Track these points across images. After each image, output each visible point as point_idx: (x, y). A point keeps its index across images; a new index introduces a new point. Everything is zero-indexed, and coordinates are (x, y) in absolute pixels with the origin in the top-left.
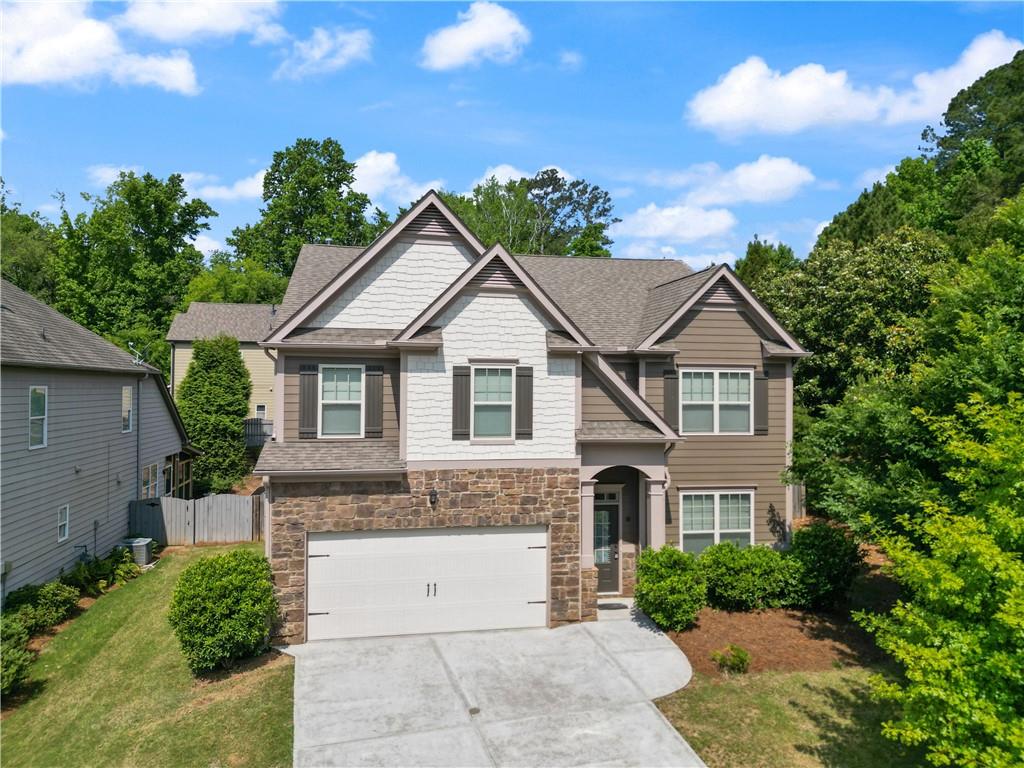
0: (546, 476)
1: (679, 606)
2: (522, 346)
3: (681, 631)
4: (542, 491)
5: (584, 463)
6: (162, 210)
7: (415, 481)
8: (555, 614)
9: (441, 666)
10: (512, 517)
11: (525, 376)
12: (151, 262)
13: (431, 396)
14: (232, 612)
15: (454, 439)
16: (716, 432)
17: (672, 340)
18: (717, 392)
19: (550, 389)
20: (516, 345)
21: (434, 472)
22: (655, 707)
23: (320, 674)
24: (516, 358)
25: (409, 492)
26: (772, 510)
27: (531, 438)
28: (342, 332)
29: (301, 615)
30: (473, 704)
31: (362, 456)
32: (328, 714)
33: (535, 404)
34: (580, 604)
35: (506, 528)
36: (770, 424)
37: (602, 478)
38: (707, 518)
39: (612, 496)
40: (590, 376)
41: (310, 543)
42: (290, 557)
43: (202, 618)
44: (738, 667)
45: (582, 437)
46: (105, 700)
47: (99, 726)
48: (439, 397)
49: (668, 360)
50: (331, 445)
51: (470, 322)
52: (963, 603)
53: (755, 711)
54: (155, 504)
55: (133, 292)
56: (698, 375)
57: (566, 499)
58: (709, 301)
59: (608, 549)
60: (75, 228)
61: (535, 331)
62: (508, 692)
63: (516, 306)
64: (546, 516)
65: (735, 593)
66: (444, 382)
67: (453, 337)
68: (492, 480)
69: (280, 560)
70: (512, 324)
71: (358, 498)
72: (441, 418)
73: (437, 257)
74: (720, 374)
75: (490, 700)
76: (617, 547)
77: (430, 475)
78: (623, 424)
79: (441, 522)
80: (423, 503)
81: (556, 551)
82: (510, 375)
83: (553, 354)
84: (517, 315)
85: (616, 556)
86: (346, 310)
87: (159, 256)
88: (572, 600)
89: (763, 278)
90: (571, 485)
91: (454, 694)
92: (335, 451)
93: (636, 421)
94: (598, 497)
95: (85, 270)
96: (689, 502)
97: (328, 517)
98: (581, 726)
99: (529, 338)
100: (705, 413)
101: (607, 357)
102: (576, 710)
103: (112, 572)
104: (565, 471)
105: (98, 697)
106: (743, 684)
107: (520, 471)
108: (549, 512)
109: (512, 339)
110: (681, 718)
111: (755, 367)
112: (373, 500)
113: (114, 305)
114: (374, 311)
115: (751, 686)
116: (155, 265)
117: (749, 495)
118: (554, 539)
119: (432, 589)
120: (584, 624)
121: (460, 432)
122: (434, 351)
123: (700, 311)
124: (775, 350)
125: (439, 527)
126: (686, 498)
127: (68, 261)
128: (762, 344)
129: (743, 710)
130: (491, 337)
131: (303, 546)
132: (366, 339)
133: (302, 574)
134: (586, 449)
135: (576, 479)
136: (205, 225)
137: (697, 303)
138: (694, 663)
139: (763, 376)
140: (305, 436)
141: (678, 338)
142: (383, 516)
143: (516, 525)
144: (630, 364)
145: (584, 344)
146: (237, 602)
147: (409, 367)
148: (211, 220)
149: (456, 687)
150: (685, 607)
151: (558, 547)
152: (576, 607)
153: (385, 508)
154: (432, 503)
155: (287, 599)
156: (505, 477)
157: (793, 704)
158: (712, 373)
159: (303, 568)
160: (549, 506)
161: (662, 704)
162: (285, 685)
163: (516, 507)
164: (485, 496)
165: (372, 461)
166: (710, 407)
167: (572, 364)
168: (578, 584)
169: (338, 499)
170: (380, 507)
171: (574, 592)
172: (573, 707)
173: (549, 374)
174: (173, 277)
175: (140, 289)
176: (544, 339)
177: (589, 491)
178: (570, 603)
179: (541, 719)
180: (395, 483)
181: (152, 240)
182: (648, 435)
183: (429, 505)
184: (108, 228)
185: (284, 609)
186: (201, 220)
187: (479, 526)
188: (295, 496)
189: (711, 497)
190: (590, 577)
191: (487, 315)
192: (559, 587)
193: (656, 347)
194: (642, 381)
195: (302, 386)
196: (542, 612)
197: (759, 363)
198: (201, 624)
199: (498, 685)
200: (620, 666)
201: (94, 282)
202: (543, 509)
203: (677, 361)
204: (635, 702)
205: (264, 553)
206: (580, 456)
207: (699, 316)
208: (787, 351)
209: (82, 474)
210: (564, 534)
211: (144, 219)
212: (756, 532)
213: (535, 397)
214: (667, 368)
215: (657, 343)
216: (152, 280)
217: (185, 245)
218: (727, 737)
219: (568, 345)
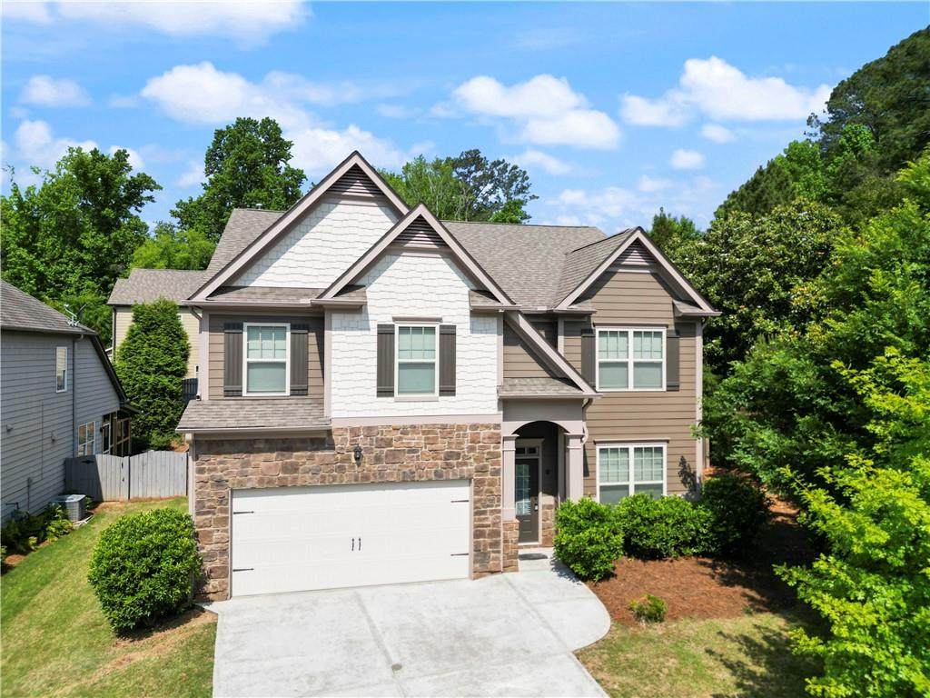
0: (468, 431)
1: (597, 556)
2: (446, 304)
3: (599, 581)
4: (465, 446)
5: (506, 418)
6: (108, 183)
7: (340, 438)
8: (478, 565)
9: (364, 621)
10: (436, 472)
11: (449, 334)
12: (98, 232)
13: (355, 354)
14: (152, 571)
15: (378, 396)
16: (631, 388)
17: (589, 300)
18: (632, 350)
19: (472, 347)
20: (440, 304)
21: (359, 428)
22: (575, 658)
23: (243, 632)
24: (440, 316)
25: (334, 449)
26: (683, 462)
27: (454, 395)
28: (267, 290)
29: (225, 572)
30: (396, 661)
31: (287, 414)
32: (249, 673)
33: (458, 362)
34: (501, 556)
35: (429, 482)
36: (681, 380)
37: (522, 433)
38: (622, 470)
39: (532, 451)
40: (512, 335)
41: (234, 500)
42: (214, 514)
43: (122, 578)
44: (655, 616)
45: (504, 394)
46: (21, 662)
48: (366, 355)
49: (586, 319)
50: (257, 402)
51: (393, 281)
52: (886, 557)
53: (672, 660)
54: (90, 461)
55: (81, 260)
56: (614, 334)
57: (489, 453)
58: (624, 263)
59: (528, 501)
60: (24, 199)
61: (457, 290)
62: (431, 646)
63: (440, 265)
64: (469, 470)
65: (650, 542)
66: (370, 340)
67: (377, 296)
68: (416, 436)
69: (204, 517)
70: (435, 283)
71: (282, 455)
72: (366, 376)
73: (361, 217)
74: (635, 332)
75: (413, 655)
76: (537, 499)
77: (354, 432)
78: (543, 381)
79: (366, 478)
80: (348, 459)
81: (478, 505)
82: (434, 333)
83: (476, 313)
84: (440, 275)
85: (536, 508)
86: (271, 269)
87: (106, 226)
88: (494, 552)
89: (669, 247)
90: (493, 440)
91: (378, 650)
92: (260, 408)
93: (554, 377)
94: (519, 451)
95: (34, 240)
96: (605, 455)
97: (251, 474)
98: (503, 680)
99: (451, 297)
100: (621, 370)
101: (530, 317)
102: (499, 664)
103: (44, 528)
104: (487, 427)
105: (14, 659)
106: (660, 633)
107: (444, 427)
108: (472, 467)
109: (435, 297)
110: (601, 669)
111: (667, 326)
112: (298, 457)
113: (62, 272)
114: (299, 270)
115: (668, 635)
116: (102, 235)
117: (662, 448)
118: (477, 493)
119: (356, 544)
120: (506, 574)
121: (385, 390)
122: (358, 309)
123: (615, 273)
124: (685, 309)
125: (364, 482)
126: (602, 451)
127: (18, 231)
128: (673, 304)
129: (661, 659)
130: (415, 296)
131: (227, 503)
132: (291, 298)
133: (226, 531)
134: (508, 405)
135: (498, 434)
136: (150, 198)
137: (613, 265)
138: (613, 612)
139: (674, 335)
140: (231, 393)
141: (595, 298)
142: (308, 472)
143: (439, 479)
144: (550, 323)
145: (505, 303)
146: (158, 561)
147: (333, 326)
148: (155, 193)
149: (378, 642)
150: (603, 557)
151: (480, 500)
152: (497, 559)
153: (309, 465)
154: (357, 459)
155: (211, 556)
156: (429, 432)
157: (710, 652)
158: (627, 332)
159: (227, 524)
160: (472, 460)
161: (581, 655)
162: (206, 645)
163: (439, 462)
164: (409, 452)
165: (297, 418)
166: (625, 365)
167: (494, 323)
168: (500, 536)
169: (263, 456)
170: (304, 463)
171: (496, 544)
172: (494, 661)
173: (472, 332)
174: (119, 246)
175: (87, 257)
176: (467, 298)
177: (511, 445)
178: (492, 555)
179: (463, 674)
180: (319, 440)
181: (99, 211)
182: (566, 391)
183: (354, 461)
184: (57, 200)
185: (208, 566)
186: (146, 193)
187: (404, 481)
188: (219, 453)
189: (627, 450)
190: (511, 529)
191: (410, 274)
192: (481, 539)
193: (574, 307)
194: (561, 339)
195: (227, 344)
196: (464, 565)
197: (671, 322)
198: (120, 584)
199: (421, 640)
200: (540, 618)
201: (43, 250)
202: (466, 464)
203: (594, 320)
204: (555, 655)
205: (186, 509)
206: (502, 412)
207: (614, 278)
208: (697, 311)
209: (12, 433)
210: (486, 488)
211: (91, 191)
212: (668, 484)
213: (458, 354)
214: (583, 327)
215: (575, 302)
216: (99, 249)
217: (131, 217)
218: (647, 689)
219: (490, 303)
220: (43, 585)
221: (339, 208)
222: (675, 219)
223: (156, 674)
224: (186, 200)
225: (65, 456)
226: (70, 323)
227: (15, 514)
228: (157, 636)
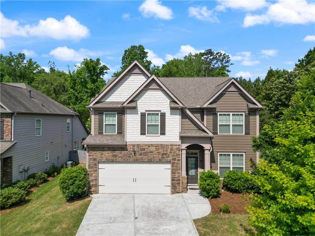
0: (170, 147)
1: (211, 190)
2: (162, 106)
3: (211, 198)
4: (168, 151)
5: (182, 143)
6: (94, 69)
7: (129, 147)
8: (173, 190)
9: (132, 204)
10: (159, 159)
11: (163, 116)
12: (92, 83)
13: (134, 122)
14: (73, 184)
15: (141, 135)
16: (231, 133)
17: (215, 103)
18: (231, 120)
19: (171, 119)
20: (160, 106)
21: (135, 145)
22: (193, 221)
23: (97, 203)
24: (160, 110)
25: (127, 151)
26: (251, 160)
27: (165, 135)
28: (110, 103)
29: (97, 186)
30: (137, 216)
31: (115, 139)
32: (95, 215)
33: (166, 124)
34: (181, 187)
35: (157, 162)
36: (250, 131)
37: (188, 148)
38: (228, 162)
39: (196, 154)
40: (184, 115)
41: (99, 165)
42: (93, 168)
43: (65, 185)
44: (227, 211)
45: (181, 135)
46: (43, 206)
47: (37, 213)
48: (136, 122)
49: (214, 110)
50: (107, 136)
51: (146, 99)
53: (226, 226)
54: (76, 152)
55: (87, 92)
56: (225, 115)
57: (176, 154)
58: (228, 90)
59: (195, 170)
60: (72, 75)
61: (166, 101)
62: (149, 213)
63: (160, 94)
64: (170, 159)
65: (234, 187)
66: (138, 118)
67: (141, 104)
68: (153, 148)
69: (90, 169)
70: (159, 99)
71: (112, 152)
72: (137, 129)
73: (138, 79)
74: (232, 114)
75: (143, 215)
76: (198, 170)
77: (134, 146)
78: (195, 131)
79: (137, 160)
80: (132, 154)
81: (173, 170)
82: (158, 115)
83: (172, 109)
84: (161, 97)
85: (197, 173)
86: (111, 96)
87: (94, 81)
88: (178, 186)
89: (271, 82)
90: (178, 150)
91: (133, 212)
92: (107, 138)
93: (200, 130)
94: (187, 153)
95: (75, 87)
97: (104, 157)
98: (167, 225)
99: (164, 104)
100: (227, 127)
101: (189, 109)
102: (168, 221)
103: (60, 170)
104: (176, 145)
105: (41, 205)
106: (227, 217)
107: (162, 145)
108: (171, 158)
109: (159, 104)
110: (200, 226)
111: (245, 112)
112: (117, 153)
114: (119, 96)
115: (228, 218)
116: (93, 84)
117: (243, 155)
118: (172, 166)
119: (135, 180)
120: (182, 194)
121: (143, 133)
122: (135, 108)
123: (225, 94)
124: (252, 106)
125: (137, 161)
126: (220, 155)
127: (70, 84)
128: (247, 104)
129: (222, 225)
130: (152, 103)
131: (97, 166)
132: (117, 105)
133: (97, 174)
134: (183, 139)
135: (179, 148)
136: (106, 72)
137: (223, 91)
138: (212, 208)
139: (248, 115)
140: (100, 133)
141: (218, 103)
142: (120, 157)
143: (160, 162)
144: (201, 111)
145: (181, 105)
146: (75, 181)
147: (127, 113)
148: (108, 71)
149: (134, 210)
150: (213, 190)
151: (173, 169)
152: (179, 188)
153: (120, 155)
154: (134, 154)
155: (92, 181)
156: (157, 147)
157: (241, 225)
158: (230, 114)
159: (97, 172)
160: (171, 156)
161: (195, 221)
162: (86, 206)
163: (160, 156)
164: (151, 152)
165: (117, 142)
166: (229, 125)
167: (178, 112)
168: (180, 181)
169: (107, 152)
170: (119, 155)
171: (179, 183)
172: (166, 220)
173: (171, 115)
174: (97, 87)
175: (89, 91)
176: (169, 104)
177: (184, 152)
178: (178, 187)
179: (155, 222)
180: (123, 148)
181: (92, 77)
182: (203, 134)
183: (133, 155)
184: (80, 74)
185: (91, 183)
186: (105, 71)
187: (149, 161)
188: (94, 151)
189: (230, 155)
190: (184, 179)
191: (151, 97)
192: (174, 182)
193: (209, 106)
194: (205, 117)
195: (99, 119)
196: (169, 190)
197: (247, 111)
198: (65, 187)
199: (147, 211)
200: (187, 208)
201: (77, 89)
202: (169, 157)
203: (217, 110)
204: (187, 220)
205: (86, 167)
206: (181, 141)
207: (225, 96)
208: (256, 106)
209: (53, 143)
210: (176, 165)
211: (90, 71)
212: (245, 167)
213: (166, 122)
214: (214, 112)
215: (210, 104)
216: (92, 89)
217: (101, 78)
218: (213, 234)
219: (176, 106)
220: (55, 186)
221: (131, 77)
222: (280, 70)
223: (71, 213)
224: (116, 73)
225: (70, 150)
226: (71, 112)
227: (53, 166)
228: (76, 202)
